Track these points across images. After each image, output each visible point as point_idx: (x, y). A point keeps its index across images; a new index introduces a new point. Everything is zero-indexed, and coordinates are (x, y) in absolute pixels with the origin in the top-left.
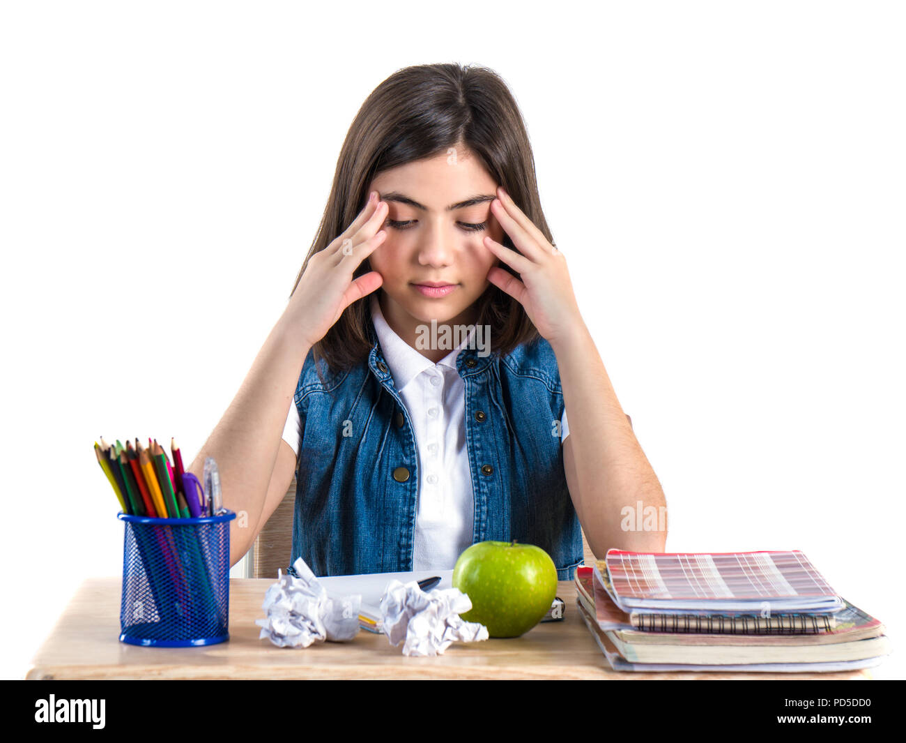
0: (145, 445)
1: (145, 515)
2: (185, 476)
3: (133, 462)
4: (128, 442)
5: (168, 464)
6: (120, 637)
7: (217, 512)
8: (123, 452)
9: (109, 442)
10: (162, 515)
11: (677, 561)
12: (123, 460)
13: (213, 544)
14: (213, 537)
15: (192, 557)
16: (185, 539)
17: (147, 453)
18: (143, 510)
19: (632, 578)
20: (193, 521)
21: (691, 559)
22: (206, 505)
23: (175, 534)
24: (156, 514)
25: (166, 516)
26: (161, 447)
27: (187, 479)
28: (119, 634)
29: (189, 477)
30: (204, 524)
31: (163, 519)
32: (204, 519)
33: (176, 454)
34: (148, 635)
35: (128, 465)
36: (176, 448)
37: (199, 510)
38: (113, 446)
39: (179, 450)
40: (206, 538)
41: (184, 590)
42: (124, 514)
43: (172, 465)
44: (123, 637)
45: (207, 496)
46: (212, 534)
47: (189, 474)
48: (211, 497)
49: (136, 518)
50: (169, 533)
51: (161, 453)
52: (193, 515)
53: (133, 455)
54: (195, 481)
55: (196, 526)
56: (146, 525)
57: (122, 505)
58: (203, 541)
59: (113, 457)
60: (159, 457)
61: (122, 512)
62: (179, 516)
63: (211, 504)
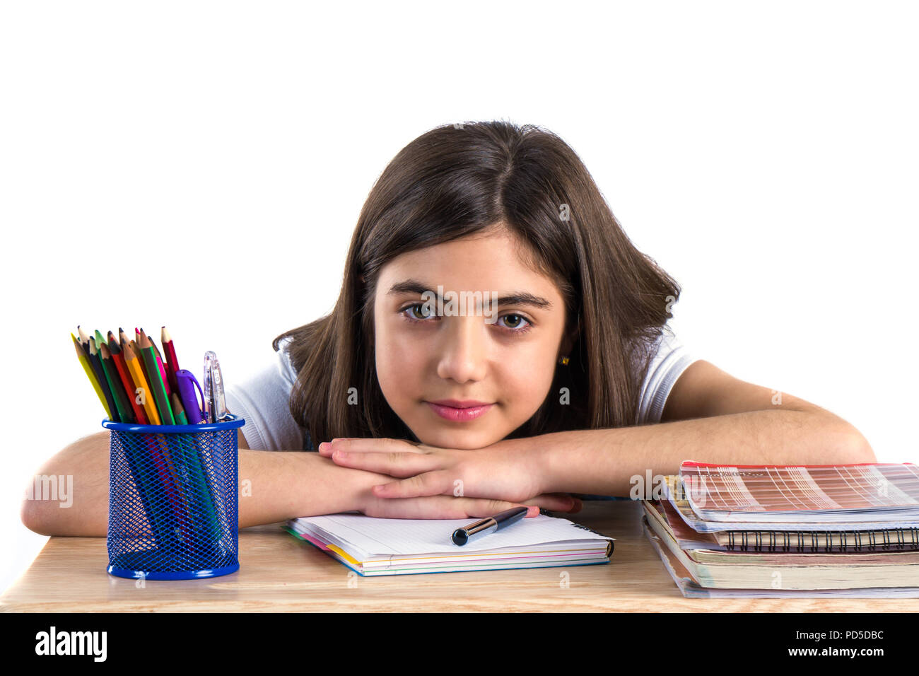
0: (130, 336)
1: (134, 422)
2: (180, 374)
3: (116, 357)
4: (110, 333)
5: (159, 359)
6: (108, 568)
7: (219, 417)
8: (103, 344)
9: (88, 333)
10: (154, 421)
11: (765, 473)
12: (104, 355)
13: (216, 456)
14: (216, 447)
15: (191, 472)
16: (183, 450)
17: (132, 346)
18: (130, 416)
19: (713, 491)
20: (192, 428)
21: (782, 470)
22: (207, 410)
23: (171, 443)
24: (147, 421)
25: (158, 423)
26: (150, 338)
27: (182, 377)
28: (107, 565)
29: (184, 375)
30: (204, 431)
31: (156, 426)
32: (204, 425)
33: (169, 347)
34: (140, 565)
35: (111, 361)
36: (167, 340)
37: (198, 416)
38: (92, 338)
39: (171, 342)
40: (208, 449)
41: (182, 506)
42: (110, 421)
43: (165, 361)
44: (111, 570)
45: (207, 399)
46: (215, 444)
47: (185, 371)
48: (212, 400)
49: (123, 426)
50: (163, 442)
51: (150, 345)
52: (191, 421)
53: (116, 349)
54: (192, 379)
55: (195, 434)
56: (135, 433)
57: (107, 412)
58: (208, 465)
59: (92, 351)
60: (147, 351)
61: (108, 419)
62: (174, 424)
63: (212, 408)
